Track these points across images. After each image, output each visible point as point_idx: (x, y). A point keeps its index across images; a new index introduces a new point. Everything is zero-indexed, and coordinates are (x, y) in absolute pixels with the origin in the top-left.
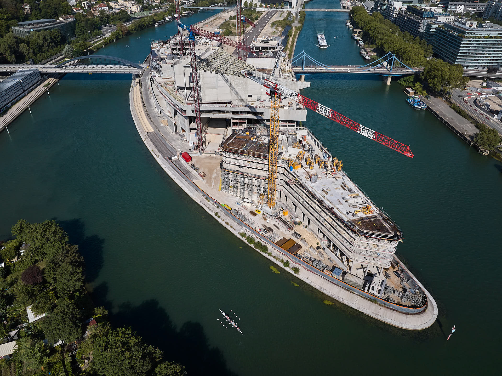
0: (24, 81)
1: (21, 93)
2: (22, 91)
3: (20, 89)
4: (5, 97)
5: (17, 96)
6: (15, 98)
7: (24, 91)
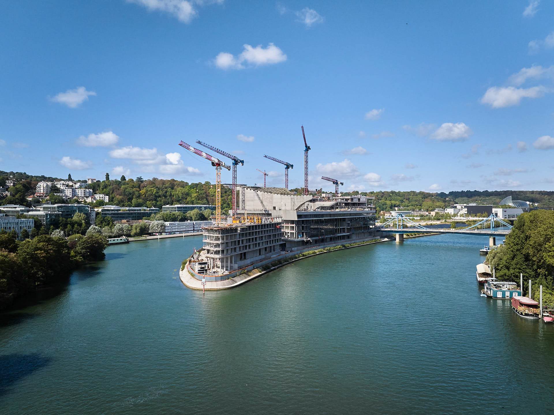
0: (197, 224)
1: (191, 230)
2: (193, 230)
3: (191, 227)
4: (177, 227)
5: (186, 230)
6: (184, 231)
7: (194, 230)
